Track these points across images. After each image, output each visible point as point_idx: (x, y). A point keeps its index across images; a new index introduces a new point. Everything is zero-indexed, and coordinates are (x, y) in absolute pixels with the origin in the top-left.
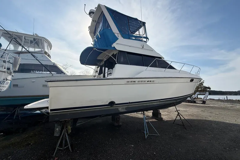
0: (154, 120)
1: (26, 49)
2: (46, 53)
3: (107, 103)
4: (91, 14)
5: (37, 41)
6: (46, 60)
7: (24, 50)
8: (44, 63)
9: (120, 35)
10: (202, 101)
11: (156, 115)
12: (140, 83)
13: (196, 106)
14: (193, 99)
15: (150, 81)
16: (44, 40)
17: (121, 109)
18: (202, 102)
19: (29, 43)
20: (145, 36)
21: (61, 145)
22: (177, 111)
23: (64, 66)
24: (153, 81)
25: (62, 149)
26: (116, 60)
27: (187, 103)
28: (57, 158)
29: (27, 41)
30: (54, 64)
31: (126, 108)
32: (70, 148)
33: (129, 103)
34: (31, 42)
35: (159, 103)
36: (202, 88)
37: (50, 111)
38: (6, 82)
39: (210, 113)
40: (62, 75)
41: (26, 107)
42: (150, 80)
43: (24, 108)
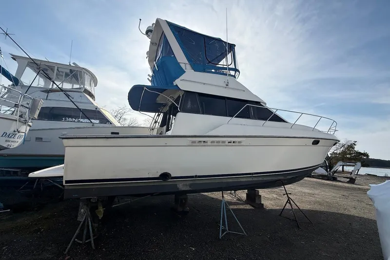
0: (248, 207)
1: (58, 86)
2: (86, 91)
3: (158, 175)
4: (149, 33)
5: (75, 74)
6: (86, 101)
7: (55, 86)
8: (81, 107)
9: (188, 66)
10: (348, 178)
11: (253, 198)
12: (215, 144)
13: (335, 186)
14: (331, 174)
15: (234, 142)
16: (85, 71)
17: (182, 187)
18: (348, 180)
19: (64, 76)
20: (232, 66)
21: (79, 237)
22: (287, 194)
23: (121, 111)
24: (240, 142)
25: (81, 242)
26: (179, 107)
27: (320, 180)
28: (69, 257)
29: (61, 73)
30: (96, 109)
31: (191, 185)
32: (92, 242)
33: (196, 176)
34: (67, 75)
35: (251, 179)
36: (352, 154)
37: (66, 183)
38: (18, 134)
39: (358, 201)
40: (107, 125)
41: (31, 175)
42: (233, 140)
43: (29, 176)
